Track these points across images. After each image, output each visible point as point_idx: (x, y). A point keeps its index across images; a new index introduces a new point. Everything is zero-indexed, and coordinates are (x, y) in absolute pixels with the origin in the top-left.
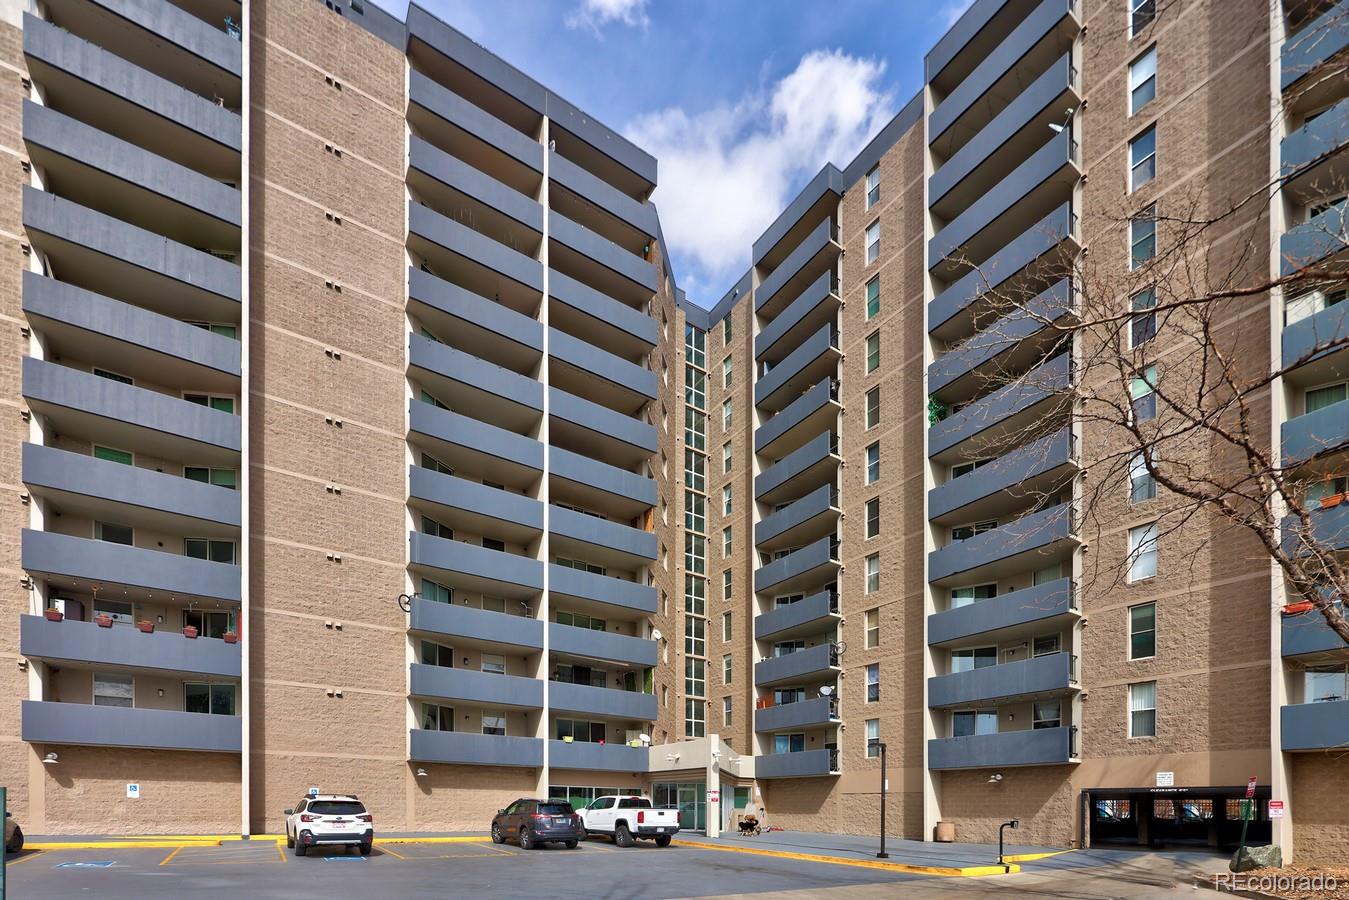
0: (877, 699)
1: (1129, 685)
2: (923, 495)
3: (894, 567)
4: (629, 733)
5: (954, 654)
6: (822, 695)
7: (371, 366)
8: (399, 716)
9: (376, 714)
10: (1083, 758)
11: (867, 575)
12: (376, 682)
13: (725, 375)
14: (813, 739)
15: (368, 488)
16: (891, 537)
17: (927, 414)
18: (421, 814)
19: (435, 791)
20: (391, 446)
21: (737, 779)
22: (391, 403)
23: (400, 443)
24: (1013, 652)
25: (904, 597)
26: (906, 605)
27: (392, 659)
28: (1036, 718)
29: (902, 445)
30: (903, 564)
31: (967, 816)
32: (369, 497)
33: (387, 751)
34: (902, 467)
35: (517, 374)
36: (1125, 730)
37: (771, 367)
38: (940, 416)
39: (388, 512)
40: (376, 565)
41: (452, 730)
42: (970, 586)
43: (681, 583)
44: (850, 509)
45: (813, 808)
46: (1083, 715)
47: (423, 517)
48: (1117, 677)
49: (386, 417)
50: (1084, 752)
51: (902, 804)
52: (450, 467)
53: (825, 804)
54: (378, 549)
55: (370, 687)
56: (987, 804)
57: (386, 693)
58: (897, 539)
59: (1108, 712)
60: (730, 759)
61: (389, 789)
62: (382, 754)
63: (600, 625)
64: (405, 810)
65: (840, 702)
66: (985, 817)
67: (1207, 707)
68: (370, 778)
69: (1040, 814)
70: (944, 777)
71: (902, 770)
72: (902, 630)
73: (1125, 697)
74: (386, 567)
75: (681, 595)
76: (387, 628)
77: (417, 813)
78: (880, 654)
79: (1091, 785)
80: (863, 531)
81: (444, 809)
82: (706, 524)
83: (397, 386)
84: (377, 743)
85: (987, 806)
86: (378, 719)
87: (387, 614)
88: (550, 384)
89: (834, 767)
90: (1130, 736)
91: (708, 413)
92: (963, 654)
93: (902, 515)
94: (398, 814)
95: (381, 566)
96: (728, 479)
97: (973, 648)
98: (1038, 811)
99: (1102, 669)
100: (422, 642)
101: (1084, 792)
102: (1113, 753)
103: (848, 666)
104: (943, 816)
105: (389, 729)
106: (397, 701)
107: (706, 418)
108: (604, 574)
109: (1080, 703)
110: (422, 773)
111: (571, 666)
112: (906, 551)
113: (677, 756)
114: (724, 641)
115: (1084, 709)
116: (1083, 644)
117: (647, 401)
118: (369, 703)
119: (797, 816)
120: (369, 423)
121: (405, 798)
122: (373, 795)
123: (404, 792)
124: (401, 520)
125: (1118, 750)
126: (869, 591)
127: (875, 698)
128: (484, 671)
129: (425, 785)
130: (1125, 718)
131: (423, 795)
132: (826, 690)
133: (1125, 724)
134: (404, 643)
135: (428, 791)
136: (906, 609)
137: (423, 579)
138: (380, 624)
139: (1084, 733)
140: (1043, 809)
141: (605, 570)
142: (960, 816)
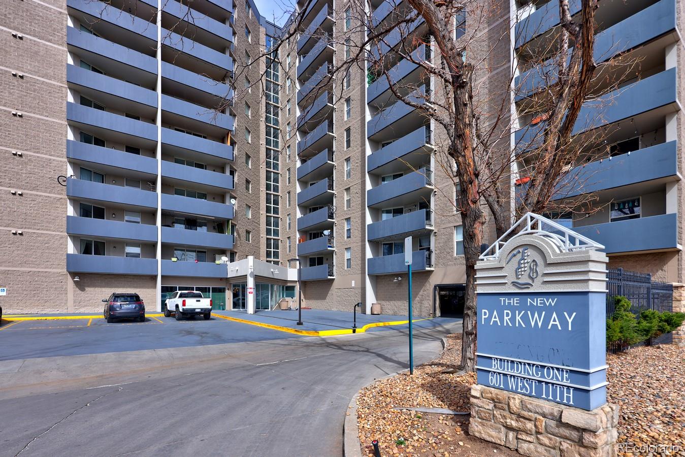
0: (350, 237)
1: (454, 227)
2: (365, 125)
3: (357, 165)
4: (217, 256)
5: (383, 212)
6: (325, 235)
7: (44, 44)
8: (62, 246)
9: (46, 245)
10: (435, 268)
11: (346, 169)
12: (46, 226)
13: (288, 63)
14: (327, 259)
15: (42, 115)
16: (355, 149)
17: (367, 80)
18: (77, 303)
19: (87, 289)
20: (58, 91)
21: (286, 281)
22: (58, 66)
23: (64, 89)
24: (410, 210)
25: (360, 181)
26: (362, 185)
27: (58, 213)
28: (421, 246)
29: (359, 98)
30: (360, 163)
31: (387, 300)
32: (42, 119)
33: (54, 266)
34: (360, 110)
35: (140, 53)
36: (453, 252)
37: (304, 57)
38: (372, 80)
39: (55, 129)
40: (46, 159)
41: (104, 255)
42: (391, 175)
43: (263, 175)
44: (338, 133)
45: (323, 296)
46: (435, 243)
47: (81, 133)
48: (449, 222)
49: (54, 74)
50: (436, 264)
51: (360, 294)
52: (103, 105)
53: (328, 295)
54: (49, 149)
55: (42, 229)
56: (395, 293)
57: (54, 233)
58: (358, 149)
59: (446, 242)
60: (272, 270)
61: (55, 288)
62: (50, 268)
63: (203, 196)
64: (67, 300)
65: (335, 239)
66: (394, 300)
67: (487, 238)
68: (42, 282)
69: (417, 299)
70: (377, 279)
71: (360, 275)
72: (360, 199)
73: (453, 234)
74: (54, 160)
75: (263, 182)
76: (55, 196)
77: (74, 302)
78: (351, 212)
79: (439, 283)
80: (344, 145)
81: (94, 300)
82: (280, 144)
83: (62, 57)
84: (47, 261)
85: (395, 295)
86: (48, 248)
87: (54, 187)
88: (162, 60)
89: (332, 275)
90: (455, 255)
91: (280, 84)
92: (388, 212)
93: (359, 136)
94: (62, 303)
95: (50, 160)
96: (289, 119)
97: (392, 208)
98: (416, 297)
99: (443, 218)
100: (81, 204)
101: (435, 287)
102: (448, 265)
103: (338, 219)
104: (377, 300)
105: (56, 254)
106: (62, 237)
107: (279, 87)
108: (206, 169)
109: (434, 237)
110: (77, 279)
111: (184, 219)
112: (361, 156)
113: (237, 268)
114: (288, 207)
115: (436, 240)
116: (435, 205)
117: (227, 73)
118: (42, 239)
119: (317, 301)
120: (43, 77)
121: (67, 294)
122: (45, 292)
123: (66, 290)
124: (64, 133)
125: (450, 263)
126: (347, 179)
127: (349, 237)
128: (127, 221)
129: (80, 286)
130: (453, 245)
131: (79, 292)
132: (326, 232)
133: (453, 248)
134: (66, 205)
135: (82, 289)
136: (362, 188)
137: (81, 168)
138: (49, 193)
139: (436, 254)
140: (419, 296)
141: (206, 166)
142: (383, 300)
